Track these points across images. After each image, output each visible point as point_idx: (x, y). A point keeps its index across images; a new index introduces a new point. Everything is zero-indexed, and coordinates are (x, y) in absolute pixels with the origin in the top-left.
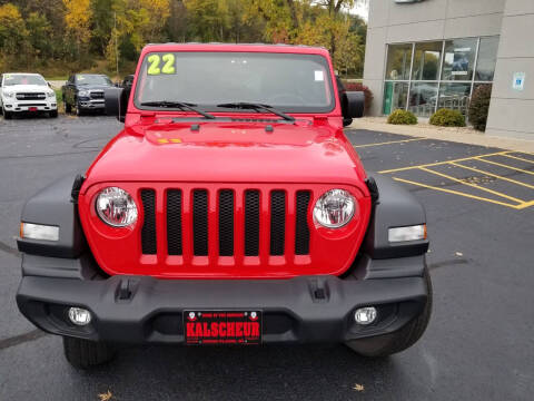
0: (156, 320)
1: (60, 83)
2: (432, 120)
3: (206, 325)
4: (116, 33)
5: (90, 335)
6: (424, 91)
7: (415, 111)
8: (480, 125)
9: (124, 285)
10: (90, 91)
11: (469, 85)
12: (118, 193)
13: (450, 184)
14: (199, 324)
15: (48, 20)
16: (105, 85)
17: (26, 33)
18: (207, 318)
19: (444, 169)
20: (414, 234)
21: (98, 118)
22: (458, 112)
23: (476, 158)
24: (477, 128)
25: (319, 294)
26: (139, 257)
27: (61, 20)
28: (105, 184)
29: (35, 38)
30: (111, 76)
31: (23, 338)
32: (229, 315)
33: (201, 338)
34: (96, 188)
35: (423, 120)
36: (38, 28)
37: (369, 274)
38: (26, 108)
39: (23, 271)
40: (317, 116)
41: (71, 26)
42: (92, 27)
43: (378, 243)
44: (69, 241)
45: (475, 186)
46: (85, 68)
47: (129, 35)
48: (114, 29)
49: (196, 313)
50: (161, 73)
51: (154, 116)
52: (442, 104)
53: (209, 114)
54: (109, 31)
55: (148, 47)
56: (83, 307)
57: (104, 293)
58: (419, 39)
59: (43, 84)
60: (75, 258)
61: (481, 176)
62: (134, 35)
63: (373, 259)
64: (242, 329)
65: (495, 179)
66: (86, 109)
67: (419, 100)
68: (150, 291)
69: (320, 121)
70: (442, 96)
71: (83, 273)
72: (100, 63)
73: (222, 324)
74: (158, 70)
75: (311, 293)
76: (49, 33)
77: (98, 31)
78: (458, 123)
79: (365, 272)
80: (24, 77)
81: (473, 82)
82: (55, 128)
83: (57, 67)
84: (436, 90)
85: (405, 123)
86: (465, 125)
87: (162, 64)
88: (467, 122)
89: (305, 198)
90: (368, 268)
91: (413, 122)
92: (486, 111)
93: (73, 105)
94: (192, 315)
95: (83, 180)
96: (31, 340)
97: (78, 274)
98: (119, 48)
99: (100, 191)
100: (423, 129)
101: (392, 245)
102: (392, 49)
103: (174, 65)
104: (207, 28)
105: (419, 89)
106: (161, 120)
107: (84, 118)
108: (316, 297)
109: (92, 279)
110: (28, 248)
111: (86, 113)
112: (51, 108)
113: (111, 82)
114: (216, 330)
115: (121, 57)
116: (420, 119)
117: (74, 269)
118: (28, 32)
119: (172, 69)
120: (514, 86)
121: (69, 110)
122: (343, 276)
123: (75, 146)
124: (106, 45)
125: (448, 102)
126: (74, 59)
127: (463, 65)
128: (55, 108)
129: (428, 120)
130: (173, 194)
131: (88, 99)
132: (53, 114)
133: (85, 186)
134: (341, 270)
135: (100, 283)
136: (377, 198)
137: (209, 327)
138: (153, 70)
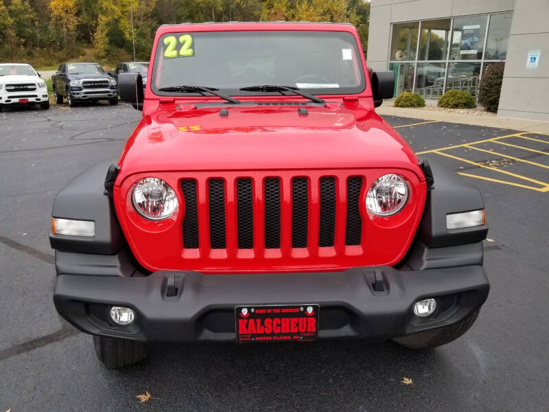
0: (207, 317)
1: (50, 73)
2: (440, 103)
3: (259, 321)
4: (103, 19)
5: (134, 335)
6: (429, 73)
7: (422, 94)
8: (492, 105)
9: (171, 282)
10: (82, 81)
11: (479, 64)
12: (153, 184)
13: (468, 168)
14: (251, 321)
15: (32, 6)
16: (97, 73)
17: (11, 21)
18: (260, 314)
19: (460, 152)
20: (472, 220)
21: (92, 109)
22: (467, 93)
23: (491, 140)
24: (489, 110)
25: (377, 287)
26: (181, 252)
27: (45, 7)
28: (142, 174)
29: (19, 26)
30: (103, 64)
31: (48, 339)
32: (284, 311)
33: (254, 336)
34: (133, 179)
35: (431, 102)
36: (21, 16)
37: (426, 264)
38: (16, 100)
39: (57, 269)
40: (347, 97)
41: (56, 12)
42: (78, 14)
43: (435, 231)
44: (106, 236)
45: (495, 169)
46: (72, 57)
47: (117, 21)
48: (100, 16)
49: (249, 309)
50: (179, 55)
51: (173, 102)
52: (451, 85)
53: (232, 99)
54: (95, 17)
55: (164, 28)
56: (125, 306)
57: (149, 289)
58: (426, 17)
59: (32, 74)
60: (113, 254)
61: (499, 159)
62: (122, 21)
63: (430, 247)
64: (298, 325)
65: (514, 161)
66: (79, 99)
67: (425, 82)
68: (198, 287)
69: (350, 103)
70: (450, 76)
71: (122, 269)
72: (88, 51)
73: (277, 320)
74: (174, 53)
75: (369, 286)
76: (33, 21)
77: (84, 18)
78: (468, 105)
79: (421, 263)
80: (13, 67)
81: (482, 61)
82: (49, 120)
83: (44, 56)
84: (444, 70)
85: (412, 106)
86: (475, 107)
87: (179, 46)
88: (477, 104)
89: (358, 184)
90: (424, 258)
91: (420, 104)
92: (498, 92)
93: (64, 95)
94: (245, 312)
95: (117, 172)
96: (57, 340)
97: (117, 271)
98: (107, 35)
99: (136, 183)
100: (432, 112)
101: (451, 232)
102: (397, 27)
103: (192, 47)
104: (197, 12)
105: (425, 70)
106: (183, 106)
107: (78, 109)
108: (375, 290)
109: (132, 276)
110: (62, 245)
111: (79, 103)
112: (43, 99)
113: (103, 71)
114: (270, 326)
115: (110, 44)
116: (427, 102)
117: (112, 266)
118: (12, 21)
119: (190, 52)
120: (529, 64)
121: (60, 101)
122: (398, 266)
123: (72, 138)
124: (93, 32)
125: (456, 83)
126: (61, 48)
127: (472, 43)
128: (46, 99)
129: (435, 102)
130: (216, 184)
131: (80, 89)
132: (45, 106)
133: (120, 177)
134: (396, 260)
135: (141, 280)
136: (432, 182)
137: (262, 324)
138: (170, 52)
